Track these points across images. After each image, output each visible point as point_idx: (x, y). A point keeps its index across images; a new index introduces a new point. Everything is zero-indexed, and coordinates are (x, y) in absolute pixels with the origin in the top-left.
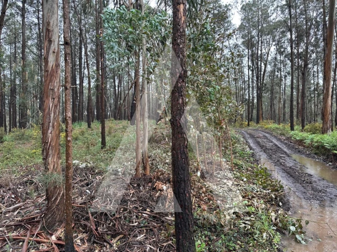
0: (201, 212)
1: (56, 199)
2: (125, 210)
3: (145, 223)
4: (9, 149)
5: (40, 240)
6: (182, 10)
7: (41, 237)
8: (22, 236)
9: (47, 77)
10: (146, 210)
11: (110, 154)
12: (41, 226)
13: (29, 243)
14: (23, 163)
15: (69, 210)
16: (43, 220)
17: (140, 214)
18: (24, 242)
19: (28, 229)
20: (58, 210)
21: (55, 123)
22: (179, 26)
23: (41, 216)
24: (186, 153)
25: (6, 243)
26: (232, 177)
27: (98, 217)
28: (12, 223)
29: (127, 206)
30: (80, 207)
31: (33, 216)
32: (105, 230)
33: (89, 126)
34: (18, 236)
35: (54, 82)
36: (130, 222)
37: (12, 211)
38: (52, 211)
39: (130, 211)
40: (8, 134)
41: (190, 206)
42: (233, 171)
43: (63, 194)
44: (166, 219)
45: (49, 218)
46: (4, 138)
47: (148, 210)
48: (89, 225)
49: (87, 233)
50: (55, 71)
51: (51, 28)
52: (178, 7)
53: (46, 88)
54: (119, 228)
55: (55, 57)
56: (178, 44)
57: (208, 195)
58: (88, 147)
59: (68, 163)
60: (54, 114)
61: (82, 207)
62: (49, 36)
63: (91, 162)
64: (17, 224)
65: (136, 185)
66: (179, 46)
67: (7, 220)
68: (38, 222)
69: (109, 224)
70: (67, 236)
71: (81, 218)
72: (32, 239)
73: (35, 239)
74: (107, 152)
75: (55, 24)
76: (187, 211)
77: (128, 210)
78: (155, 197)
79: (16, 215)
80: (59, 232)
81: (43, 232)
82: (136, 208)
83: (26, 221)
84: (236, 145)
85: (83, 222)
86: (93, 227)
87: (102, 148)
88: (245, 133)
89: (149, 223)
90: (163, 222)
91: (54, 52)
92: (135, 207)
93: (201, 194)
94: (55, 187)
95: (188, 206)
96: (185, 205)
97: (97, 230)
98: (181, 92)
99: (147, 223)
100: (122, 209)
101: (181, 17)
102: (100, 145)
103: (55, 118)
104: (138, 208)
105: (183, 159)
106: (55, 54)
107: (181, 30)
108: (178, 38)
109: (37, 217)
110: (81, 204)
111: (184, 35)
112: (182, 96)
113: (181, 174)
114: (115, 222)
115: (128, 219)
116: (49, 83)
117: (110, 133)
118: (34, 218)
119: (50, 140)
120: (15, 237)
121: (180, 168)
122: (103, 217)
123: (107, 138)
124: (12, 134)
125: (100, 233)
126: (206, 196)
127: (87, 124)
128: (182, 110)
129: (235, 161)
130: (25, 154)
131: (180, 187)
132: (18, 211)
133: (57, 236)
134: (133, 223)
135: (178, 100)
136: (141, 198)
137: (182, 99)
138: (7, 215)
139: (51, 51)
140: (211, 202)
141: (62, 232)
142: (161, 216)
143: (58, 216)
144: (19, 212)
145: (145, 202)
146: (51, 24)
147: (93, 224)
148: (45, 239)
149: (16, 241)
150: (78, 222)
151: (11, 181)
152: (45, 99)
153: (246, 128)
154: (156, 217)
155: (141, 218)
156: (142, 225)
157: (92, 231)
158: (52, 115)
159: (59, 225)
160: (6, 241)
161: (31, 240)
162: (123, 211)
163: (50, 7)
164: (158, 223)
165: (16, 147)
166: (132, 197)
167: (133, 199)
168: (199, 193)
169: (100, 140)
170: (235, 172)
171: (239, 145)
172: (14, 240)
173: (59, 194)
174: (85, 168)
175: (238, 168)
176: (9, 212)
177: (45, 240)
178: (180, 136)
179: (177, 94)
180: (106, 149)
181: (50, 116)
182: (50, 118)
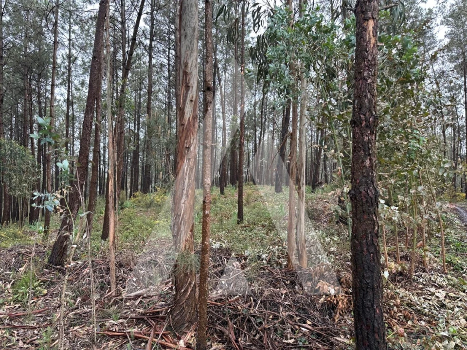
0: (396, 339)
1: (186, 291)
2: (276, 318)
3: (305, 341)
4: (130, 218)
5: (165, 343)
6: (371, 28)
7: (166, 339)
8: (145, 335)
9: (182, 132)
10: (305, 323)
11: (250, 231)
12: (167, 324)
13: (153, 345)
14: (146, 236)
15: (203, 309)
16: (169, 317)
17: (297, 327)
18: (146, 342)
19: (151, 326)
20: (188, 305)
21: (190, 191)
22: (367, 52)
23: (167, 310)
24: (376, 244)
25: (127, 340)
26: (444, 284)
27: (238, 323)
28: (134, 315)
29: (279, 313)
30: (215, 305)
31: (157, 310)
32: (248, 343)
33: (222, 192)
34: (140, 333)
35: (191, 138)
36: (282, 336)
37: (133, 299)
38: (181, 306)
39: (283, 320)
40: (128, 198)
41: (381, 329)
42: (446, 274)
43: (195, 285)
44: (336, 340)
45: (177, 315)
46: (125, 203)
47: (308, 322)
48: (227, 332)
49: (223, 343)
50: (192, 124)
51: (188, 71)
52: (365, 24)
53: (181, 146)
54: (268, 344)
55: (192, 106)
56: (364, 79)
57: (405, 310)
58: (221, 220)
59: (205, 245)
60: (189, 179)
61: (217, 305)
62: (186, 80)
63: (225, 241)
64: (139, 317)
65: (289, 282)
66: (366, 80)
67: (128, 311)
68: (163, 318)
69: (255, 336)
70: (200, 345)
71: (216, 321)
72: (156, 340)
73: (160, 342)
74: (245, 229)
75: (194, 64)
76: (377, 337)
77: (280, 320)
78: (318, 303)
79: (138, 305)
80: (188, 337)
81: (169, 334)
82: (291, 317)
83: (150, 315)
84: (448, 230)
85: (218, 328)
86: (232, 337)
87: (238, 223)
88: (462, 211)
89: (310, 343)
90: (332, 344)
91: (191, 101)
92: (289, 315)
93: (392, 307)
94: (186, 275)
95: (379, 329)
96: (374, 326)
97: (237, 341)
98: (369, 149)
99: (307, 343)
100: (271, 317)
101: (370, 39)
102: (235, 217)
103: (190, 185)
104: (293, 317)
105: (370, 253)
106: (193, 103)
107: (370, 58)
108: (364, 70)
109: (162, 311)
110: (216, 301)
111: (375, 65)
112: (369, 155)
113: (368, 278)
114: (262, 334)
115: (279, 332)
116: (185, 140)
117: (248, 202)
118: (158, 313)
119: (182, 212)
120: (136, 335)
121: (366, 268)
122: (244, 324)
123: (245, 209)
124: (133, 199)
125: (242, 346)
126: (401, 311)
127: (219, 189)
128: (370, 178)
129: (448, 257)
130: (148, 225)
131: (364, 297)
132: (139, 300)
133: (186, 341)
134: (287, 339)
135: (363, 162)
136: (298, 302)
137: (370, 160)
138: (128, 304)
139: (188, 100)
140: (410, 322)
141: (192, 336)
142: (328, 334)
143: (188, 314)
144: (141, 302)
145: (304, 310)
146: (189, 65)
147: (232, 332)
148: (171, 343)
149: (138, 340)
150: (211, 326)
151: (133, 259)
152: (179, 160)
153: (462, 203)
154: (321, 334)
155: (298, 333)
156: (301, 344)
157: (230, 342)
158: (187, 181)
159: (188, 328)
160: (126, 337)
161: (155, 342)
162: (273, 319)
163: (189, 44)
164: (324, 345)
165: (137, 215)
166: (285, 299)
167: (286, 303)
168: (389, 305)
169: (236, 211)
170: (449, 276)
171: (453, 232)
172: (136, 338)
173: (190, 284)
174: (218, 249)
175: (453, 270)
176: (130, 299)
177: (172, 345)
178: (366, 217)
179: (362, 152)
180: (243, 225)
181: (184, 181)
182: (184, 184)
